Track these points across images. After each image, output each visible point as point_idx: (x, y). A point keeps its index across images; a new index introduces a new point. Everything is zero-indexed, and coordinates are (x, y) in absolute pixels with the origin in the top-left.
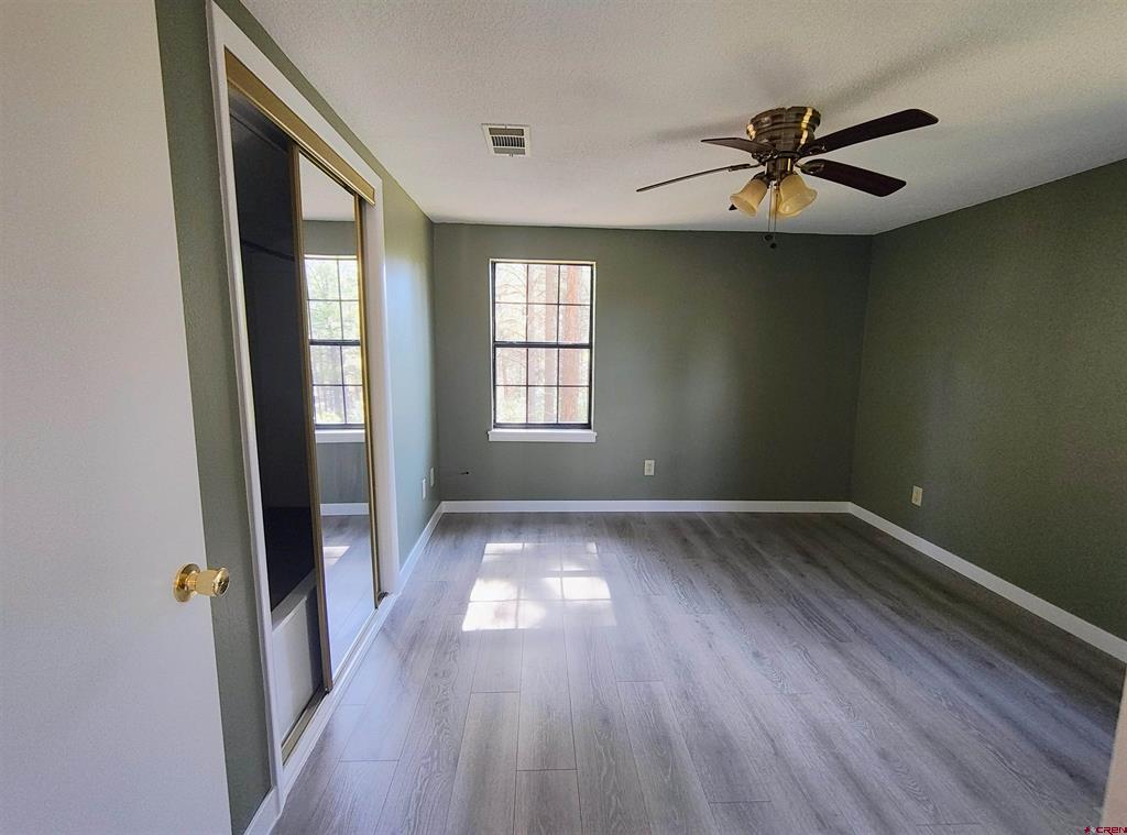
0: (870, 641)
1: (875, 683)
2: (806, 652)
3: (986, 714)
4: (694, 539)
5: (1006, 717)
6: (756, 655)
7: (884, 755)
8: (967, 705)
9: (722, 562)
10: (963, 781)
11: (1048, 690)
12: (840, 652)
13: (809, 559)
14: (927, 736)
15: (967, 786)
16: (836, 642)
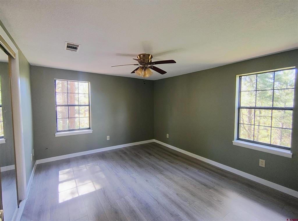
0: (167, 170)
1: (171, 179)
2: (156, 176)
3: (190, 179)
4: (123, 155)
5: (193, 178)
6: (147, 181)
7: (177, 194)
8: (187, 178)
9: (132, 160)
10: (191, 194)
11: (197, 170)
12: (163, 174)
13: (150, 154)
14: (183, 187)
15: (192, 195)
16: (161, 172)
